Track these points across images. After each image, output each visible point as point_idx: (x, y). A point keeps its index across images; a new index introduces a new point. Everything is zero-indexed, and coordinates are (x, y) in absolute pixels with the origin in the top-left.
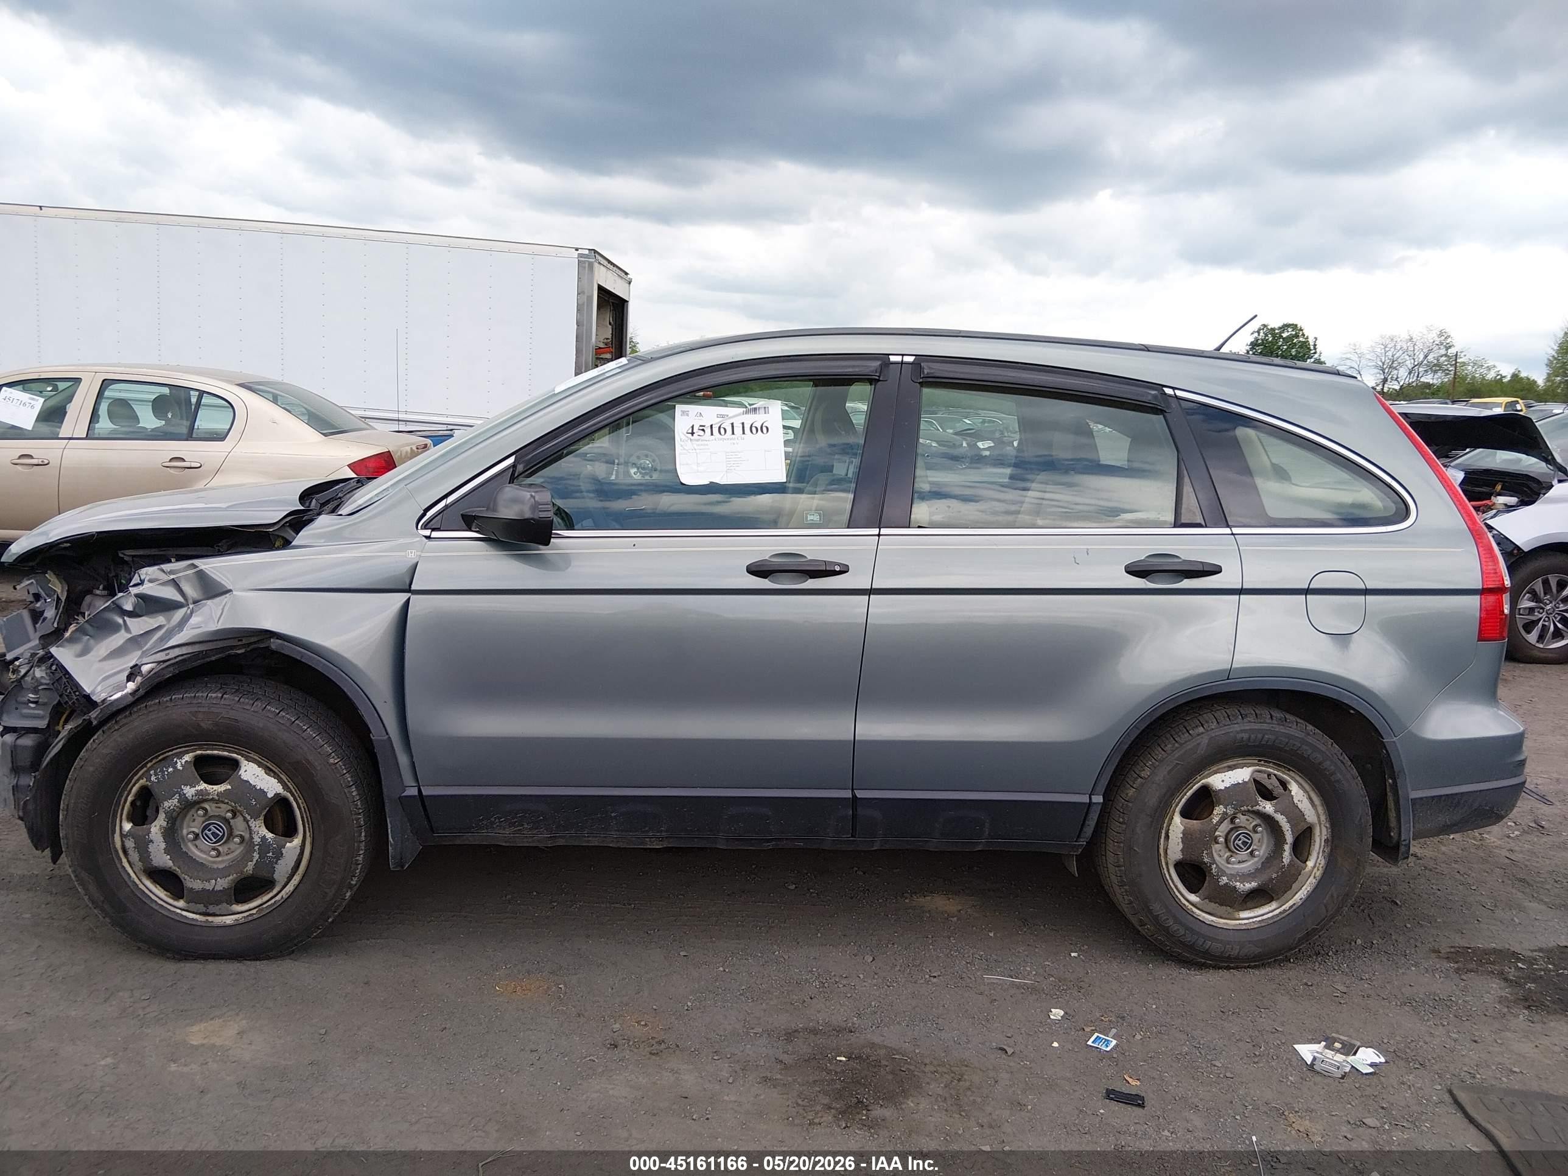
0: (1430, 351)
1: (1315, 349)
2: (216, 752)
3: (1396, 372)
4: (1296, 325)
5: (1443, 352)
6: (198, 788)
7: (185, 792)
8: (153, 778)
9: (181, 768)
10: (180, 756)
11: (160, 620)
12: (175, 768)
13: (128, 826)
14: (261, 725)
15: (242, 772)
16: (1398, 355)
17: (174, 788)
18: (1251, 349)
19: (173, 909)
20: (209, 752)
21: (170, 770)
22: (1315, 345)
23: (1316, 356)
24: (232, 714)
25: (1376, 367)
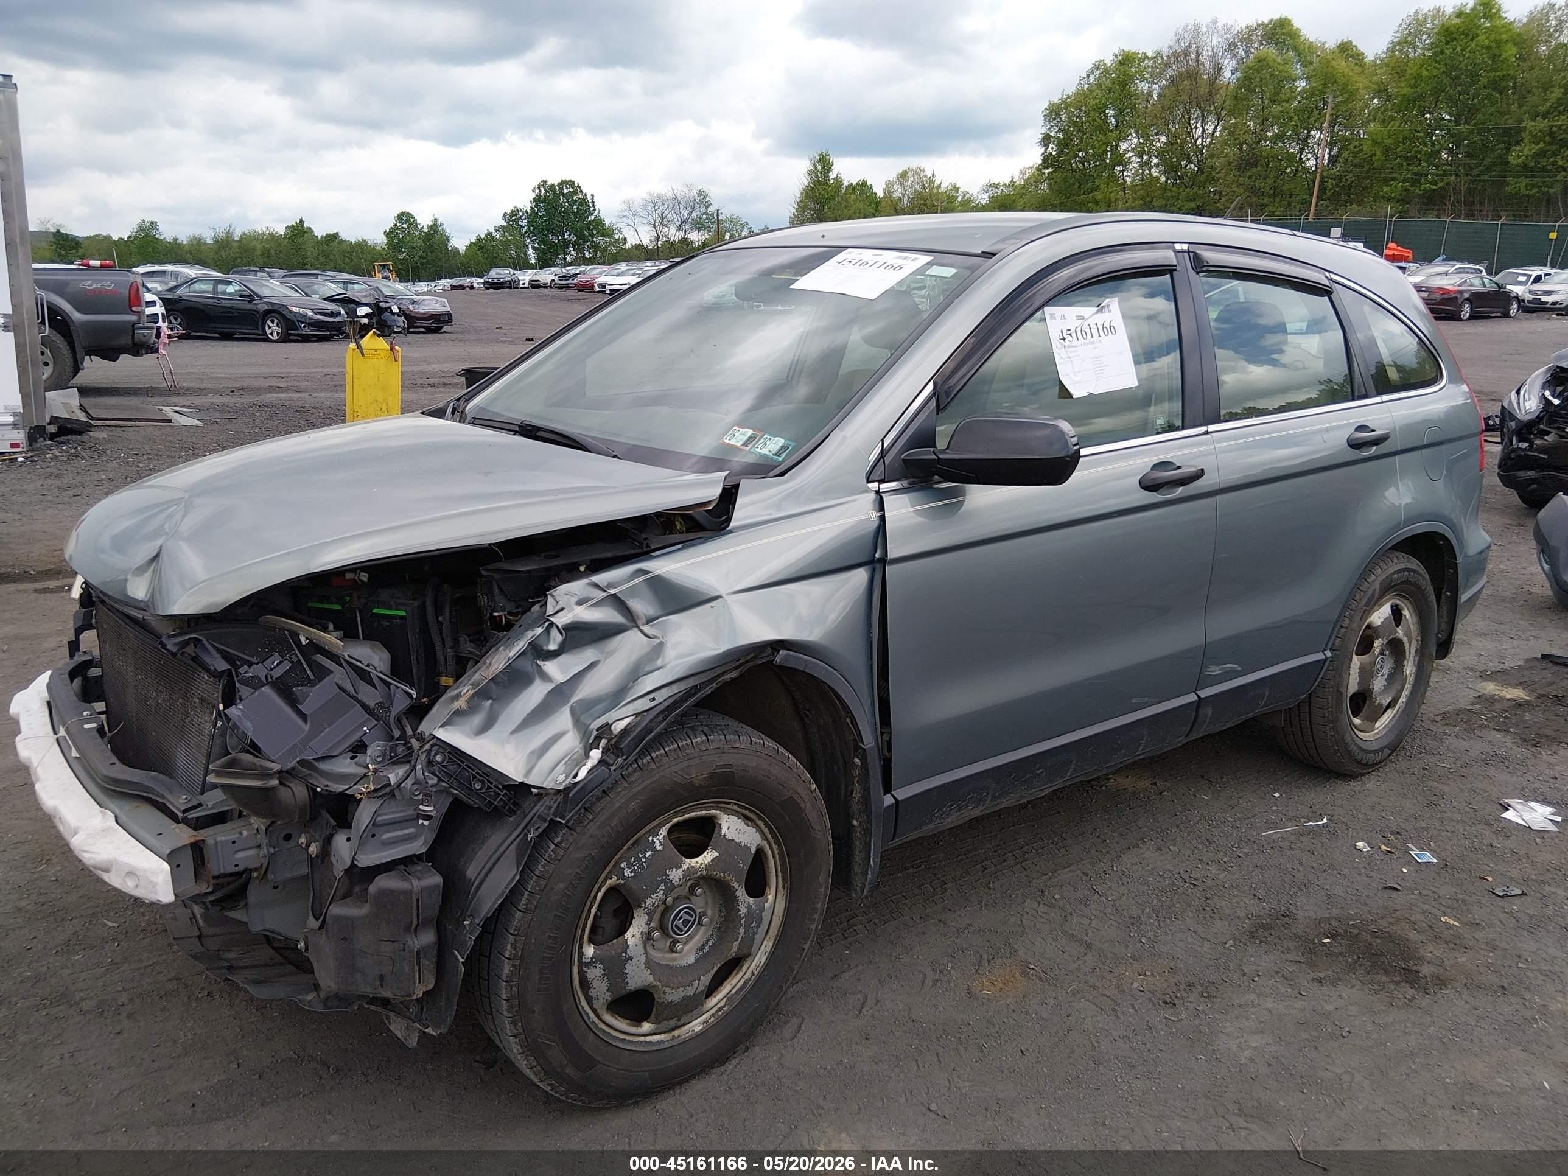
0: (693, 209)
1: (594, 206)
2: (693, 814)
3: (666, 229)
4: (573, 182)
5: (703, 210)
6: (685, 867)
7: (671, 877)
8: (627, 873)
9: (661, 848)
10: (655, 832)
11: (588, 655)
12: (654, 849)
13: (590, 951)
14: (754, 764)
15: (724, 831)
16: (666, 213)
17: (656, 875)
18: (536, 206)
19: (636, 1039)
20: (686, 816)
21: (648, 854)
22: (593, 202)
23: (596, 213)
24: (726, 759)
25: (649, 224)
